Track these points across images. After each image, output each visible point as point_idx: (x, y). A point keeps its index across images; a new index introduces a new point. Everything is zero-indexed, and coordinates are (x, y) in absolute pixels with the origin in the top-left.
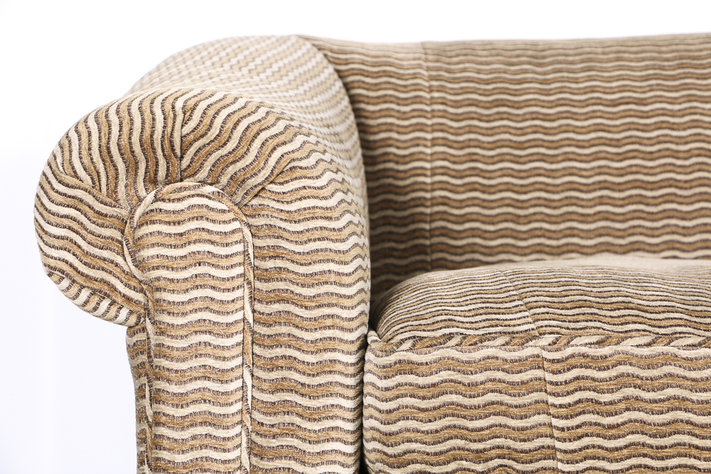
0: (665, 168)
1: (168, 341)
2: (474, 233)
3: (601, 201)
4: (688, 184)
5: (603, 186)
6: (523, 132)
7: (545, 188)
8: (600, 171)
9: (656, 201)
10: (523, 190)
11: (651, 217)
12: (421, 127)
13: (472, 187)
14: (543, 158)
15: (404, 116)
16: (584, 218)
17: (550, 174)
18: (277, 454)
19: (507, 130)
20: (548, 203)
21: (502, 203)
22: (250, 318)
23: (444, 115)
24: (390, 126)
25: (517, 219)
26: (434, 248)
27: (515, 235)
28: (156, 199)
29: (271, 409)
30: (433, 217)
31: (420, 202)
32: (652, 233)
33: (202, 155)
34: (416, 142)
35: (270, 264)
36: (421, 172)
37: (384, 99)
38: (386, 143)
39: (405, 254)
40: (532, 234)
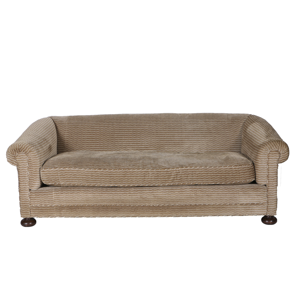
0: (96, 136)
1: (20, 169)
2: (71, 145)
3: (87, 140)
4: (98, 138)
5: (88, 138)
6: (78, 131)
7: (80, 139)
8: (87, 136)
9: (94, 140)
10: (78, 139)
11: (93, 143)
12: (65, 131)
13: (71, 139)
14: (80, 135)
15: (63, 129)
16: (85, 143)
17: (81, 137)
18: (31, 180)
19: (76, 131)
20: (81, 141)
21: (75, 141)
22: (28, 166)
23: (68, 129)
24: (61, 131)
25: (77, 143)
26: (66, 147)
27: (76, 145)
28: (18, 154)
29: (31, 175)
30: (66, 143)
31: (65, 141)
32: (93, 145)
33: (22, 150)
34: (64, 133)
35: (30, 160)
36: (65, 137)
37: (61, 127)
38: (61, 133)
39: (63, 147)
40: (78, 145)
